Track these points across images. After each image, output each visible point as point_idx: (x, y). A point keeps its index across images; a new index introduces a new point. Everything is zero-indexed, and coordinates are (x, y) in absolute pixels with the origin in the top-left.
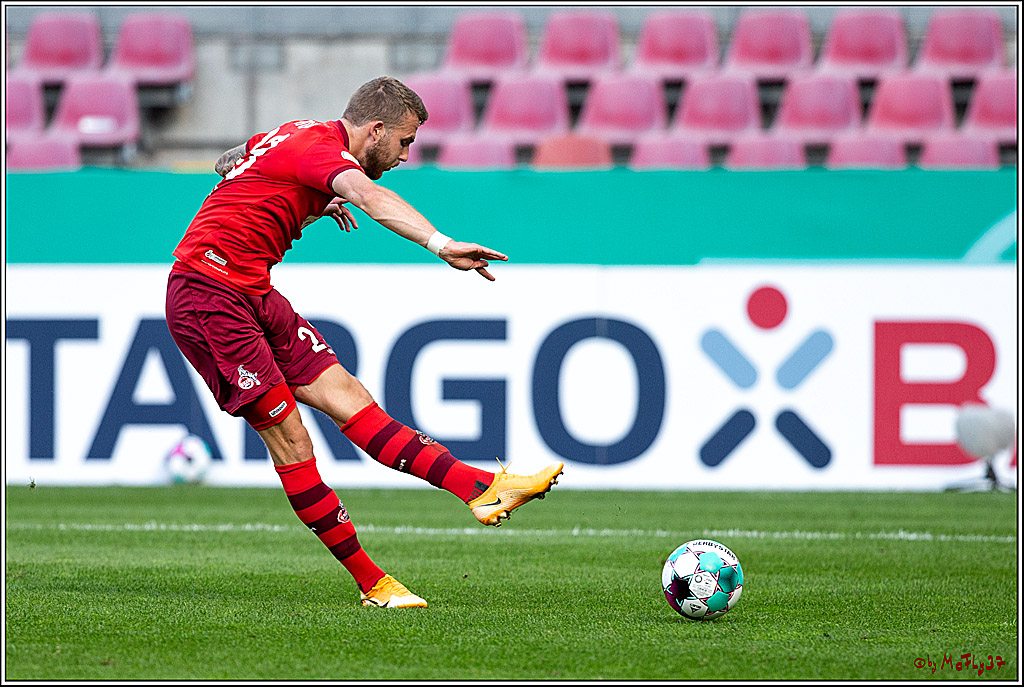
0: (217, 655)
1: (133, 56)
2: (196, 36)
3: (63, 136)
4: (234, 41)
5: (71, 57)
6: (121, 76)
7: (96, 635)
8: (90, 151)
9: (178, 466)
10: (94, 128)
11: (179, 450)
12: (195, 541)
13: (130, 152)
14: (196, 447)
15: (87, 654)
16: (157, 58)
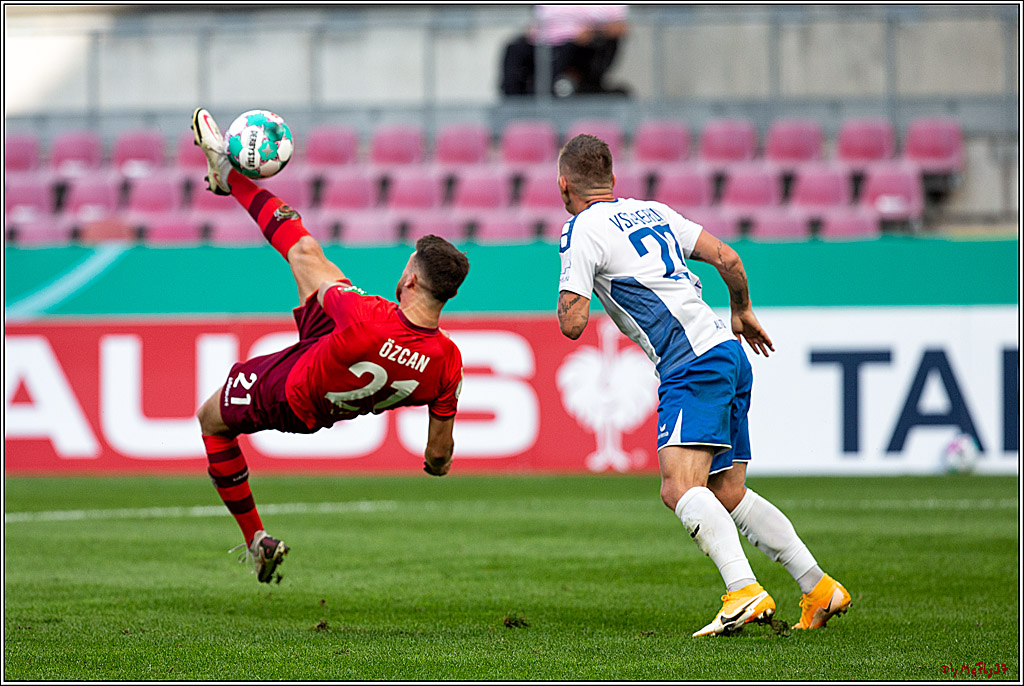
0: (980, 599)
1: (919, 151)
2: (964, 136)
3: (866, 213)
4: (992, 139)
5: (872, 152)
6: (909, 168)
7: (890, 585)
8: (887, 225)
9: (953, 460)
10: (889, 206)
11: (953, 447)
12: (963, 515)
13: (917, 227)
14: (967, 445)
15: (882, 599)
16: (936, 151)
